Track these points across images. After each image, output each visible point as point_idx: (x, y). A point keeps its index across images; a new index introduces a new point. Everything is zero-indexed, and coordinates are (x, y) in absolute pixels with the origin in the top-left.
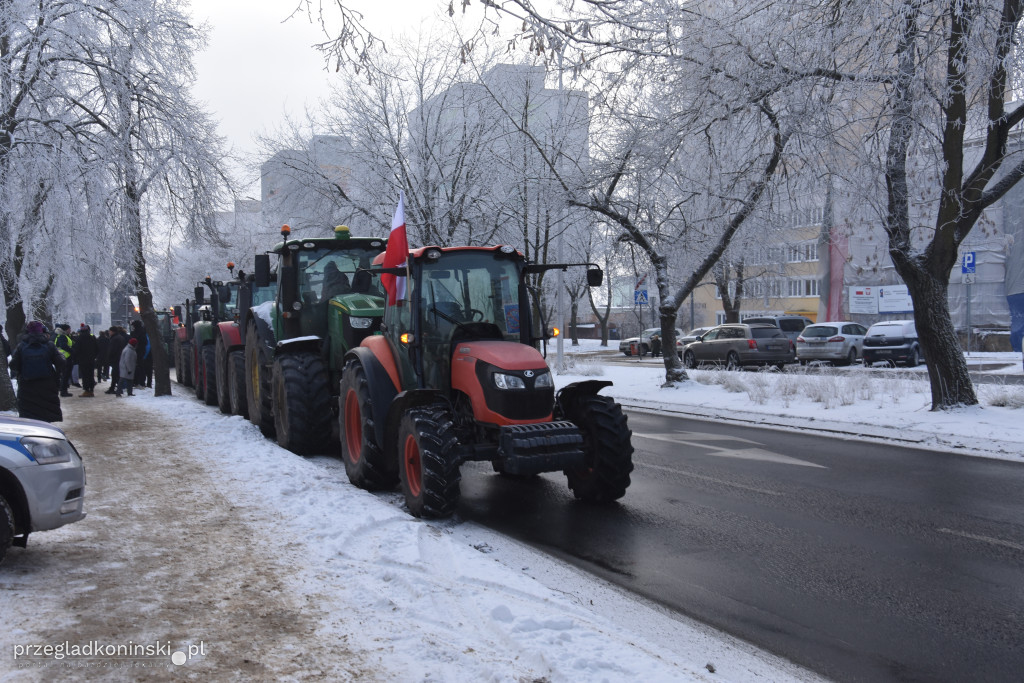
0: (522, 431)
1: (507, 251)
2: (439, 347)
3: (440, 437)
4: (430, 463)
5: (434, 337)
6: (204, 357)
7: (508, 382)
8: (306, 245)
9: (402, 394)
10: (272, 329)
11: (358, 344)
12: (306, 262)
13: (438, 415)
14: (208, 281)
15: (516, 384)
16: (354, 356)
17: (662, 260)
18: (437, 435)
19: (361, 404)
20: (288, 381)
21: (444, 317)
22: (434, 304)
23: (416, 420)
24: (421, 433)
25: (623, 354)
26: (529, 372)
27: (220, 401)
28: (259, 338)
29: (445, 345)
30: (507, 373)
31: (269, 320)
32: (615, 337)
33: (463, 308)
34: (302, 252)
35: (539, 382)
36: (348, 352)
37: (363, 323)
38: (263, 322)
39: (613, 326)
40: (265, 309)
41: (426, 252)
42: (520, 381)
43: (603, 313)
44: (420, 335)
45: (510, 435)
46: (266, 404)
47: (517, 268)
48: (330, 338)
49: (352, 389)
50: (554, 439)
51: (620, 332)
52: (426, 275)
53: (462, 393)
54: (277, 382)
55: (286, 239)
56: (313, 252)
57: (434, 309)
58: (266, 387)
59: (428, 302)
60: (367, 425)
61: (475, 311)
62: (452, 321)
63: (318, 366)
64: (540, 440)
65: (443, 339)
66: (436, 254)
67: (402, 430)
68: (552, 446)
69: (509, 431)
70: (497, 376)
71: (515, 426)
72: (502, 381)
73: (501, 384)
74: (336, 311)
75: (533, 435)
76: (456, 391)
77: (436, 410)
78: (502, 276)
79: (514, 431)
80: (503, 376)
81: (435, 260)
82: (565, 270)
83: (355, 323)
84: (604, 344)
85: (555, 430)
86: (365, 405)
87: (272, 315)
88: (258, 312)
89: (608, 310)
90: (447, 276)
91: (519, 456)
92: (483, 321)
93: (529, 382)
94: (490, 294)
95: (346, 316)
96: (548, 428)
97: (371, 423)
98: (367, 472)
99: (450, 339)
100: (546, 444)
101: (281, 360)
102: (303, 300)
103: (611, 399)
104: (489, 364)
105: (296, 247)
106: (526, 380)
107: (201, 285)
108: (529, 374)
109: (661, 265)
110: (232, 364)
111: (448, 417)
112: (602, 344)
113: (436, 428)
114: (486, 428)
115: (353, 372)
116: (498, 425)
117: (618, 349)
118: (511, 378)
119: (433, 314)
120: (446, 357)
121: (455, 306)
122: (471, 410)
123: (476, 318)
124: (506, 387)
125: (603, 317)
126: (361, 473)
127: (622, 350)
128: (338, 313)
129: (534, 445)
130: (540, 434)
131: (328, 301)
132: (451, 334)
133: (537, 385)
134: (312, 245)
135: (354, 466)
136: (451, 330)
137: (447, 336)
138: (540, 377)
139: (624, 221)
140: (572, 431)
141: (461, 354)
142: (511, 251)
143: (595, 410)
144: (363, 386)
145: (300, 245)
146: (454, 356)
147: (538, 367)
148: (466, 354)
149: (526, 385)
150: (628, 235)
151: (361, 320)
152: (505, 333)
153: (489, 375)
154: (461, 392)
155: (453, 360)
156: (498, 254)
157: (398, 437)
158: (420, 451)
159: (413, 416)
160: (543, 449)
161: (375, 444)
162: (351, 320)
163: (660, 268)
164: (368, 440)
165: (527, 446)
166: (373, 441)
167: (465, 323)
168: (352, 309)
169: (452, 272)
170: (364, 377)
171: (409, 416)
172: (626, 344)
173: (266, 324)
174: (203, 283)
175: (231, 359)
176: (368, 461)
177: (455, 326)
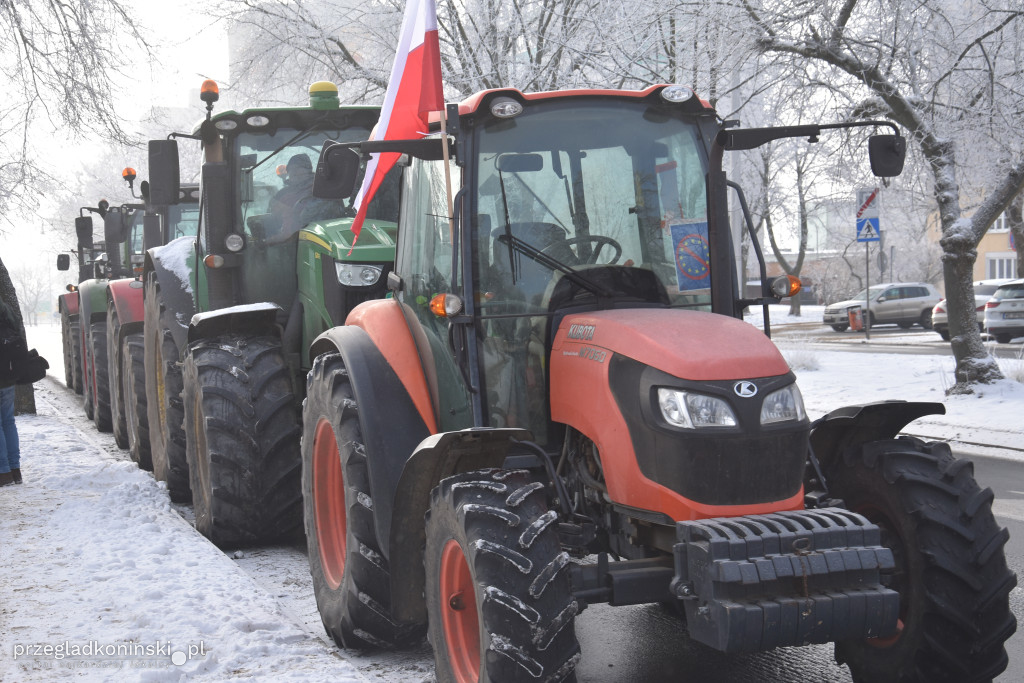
0: (734, 539)
1: (676, 99)
2: (519, 324)
3: (525, 551)
4: (502, 619)
5: (508, 302)
6: (92, 344)
7: (692, 411)
8: (251, 121)
9: (431, 442)
10: (190, 290)
11: (341, 320)
12: (254, 157)
13: (519, 495)
14: (103, 208)
15: (713, 416)
16: (328, 346)
17: (946, 148)
18: (518, 548)
19: (344, 456)
20: (209, 394)
21: (531, 253)
22: (508, 227)
23: (467, 507)
24: (479, 543)
25: (829, 329)
26: (745, 386)
27: (116, 425)
28: (163, 309)
29: (534, 320)
30: (690, 387)
31: (184, 273)
32: (811, 301)
33: (571, 235)
34: (243, 136)
35: (771, 409)
36: (323, 336)
37: (363, 276)
38: (171, 275)
39: (807, 281)
40: (177, 253)
41: (486, 101)
42: (722, 407)
43: (792, 261)
44: (476, 297)
45: (703, 545)
46: (178, 439)
47: (699, 138)
48: (302, 307)
49: (327, 421)
50: (818, 560)
51: (819, 292)
52: (488, 166)
53: (575, 433)
54: (192, 396)
55: (210, 108)
56: (267, 136)
57: (507, 237)
58: (177, 406)
59: (495, 225)
60: (357, 506)
61: (602, 241)
62: (549, 263)
63: (274, 364)
64: (780, 563)
65: (528, 305)
66: (510, 108)
67: (432, 528)
68: (814, 578)
69: (703, 536)
70: (664, 395)
71: (712, 522)
72: (677, 408)
73: (675, 415)
74: (311, 252)
75: (762, 548)
76: (562, 426)
77: (514, 481)
78: (660, 161)
79: (716, 538)
80: (679, 396)
81: (509, 122)
82: (814, 140)
83: (346, 275)
84: (795, 312)
85: (820, 535)
86: (354, 460)
87: (189, 262)
88: (164, 257)
89: (802, 255)
90: (536, 165)
91: (729, 606)
92: (621, 262)
93: (747, 410)
94: (632, 203)
95: (328, 262)
96: (801, 530)
97: (367, 502)
98: (358, 615)
99: (545, 304)
100: (799, 572)
101: (196, 354)
102: (247, 230)
103: (943, 447)
104: (641, 366)
105: (231, 125)
106: (737, 406)
107: (86, 213)
108: (745, 391)
109: (943, 159)
110: (128, 358)
111: (544, 500)
112: (792, 313)
113: (518, 529)
114: (635, 522)
115: (327, 384)
116: (668, 519)
117: (821, 320)
118: (700, 400)
119: (505, 249)
120: (536, 346)
121: (556, 231)
122: (598, 475)
123: (606, 257)
124: (688, 424)
125: (793, 266)
126: (345, 614)
127: (827, 321)
128: (315, 256)
129: (769, 575)
130: (782, 545)
131: (297, 234)
132: (548, 294)
133: (769, 416)
134: (264, 121)
135: (331, 594)
136: (549, 285)
137: (538, 300)
138: (771, 398)
139: (871, 77)
140: (863, 538)
141: (575, 340)
142: (685, 97)
143: (909, 476)
144: (348, 415)
145: (239, 120)
146: (556, 345)
147: (767, 373)
148: (584, 340)
149: (737, 416)
150: (874, 105)
151: (359, 269)
152: (674, 289)
153: (645, 392)
154: (573, 430)
155: (553, 354)
156: (654, 105)
157: (425, 541)
158: (478, 585)
159: (459, 496)
160: (792, 585)
161: (376, 549)
162: (339, 268)
163: (942, 164)
164: (361, 540)
165: (750, 578)
166: (371, 544)
167: (577, 268)
168: (340, 246)
169: (547, 157)
170: (351, 397)
171: (448, 497)
172: (837, 311)
173: (179, 282)
174: (91, 210)
175: (126, 348)
176: (360, 589)
177: (557, 276)
